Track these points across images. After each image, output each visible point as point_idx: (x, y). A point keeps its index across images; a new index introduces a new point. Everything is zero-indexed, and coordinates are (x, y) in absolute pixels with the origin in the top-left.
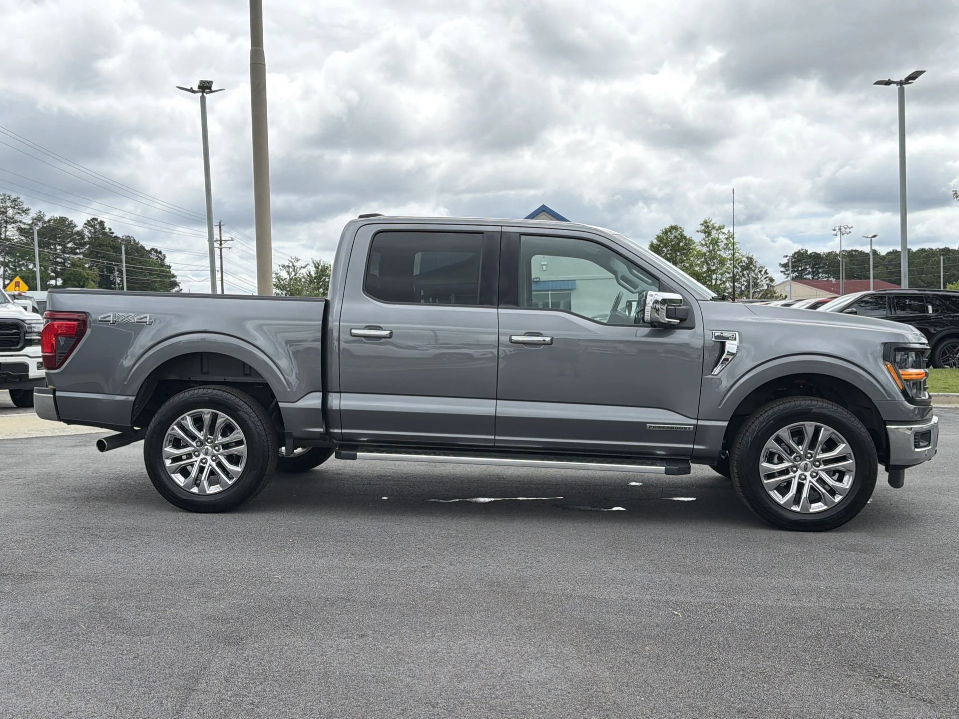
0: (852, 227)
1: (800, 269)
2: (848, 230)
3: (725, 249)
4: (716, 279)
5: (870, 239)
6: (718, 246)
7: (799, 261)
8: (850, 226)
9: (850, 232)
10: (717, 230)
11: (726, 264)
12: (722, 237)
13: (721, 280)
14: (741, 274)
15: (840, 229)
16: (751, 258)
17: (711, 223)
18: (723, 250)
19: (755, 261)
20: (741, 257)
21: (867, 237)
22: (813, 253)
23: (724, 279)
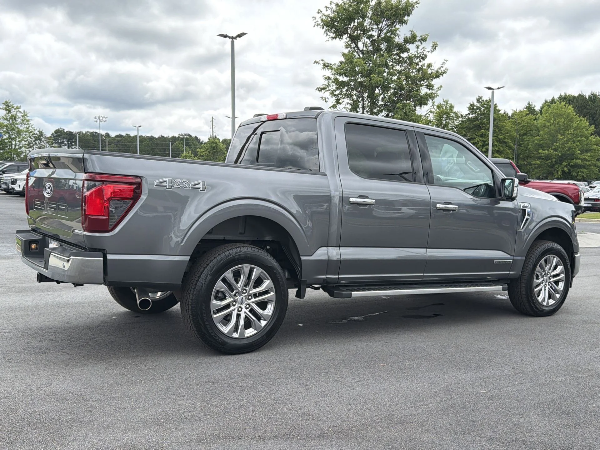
0: (107, 118)
1: (59, 141)
2: (104, 119)
3: (21, 123)
4: (15, 145)
5: (137, 128)
6: (16, 121)
7: (59, 136)
8: (106, 117)
9: (106, 121)
10: (15, 109)
11: (22, 135)
12: (19, 115)
13: (19, 146)
14: (34, 143)
15: (99, 118)
16: (41, 132)
17: (11, 104)
18: (20, 124)
19: (44, 134)
20: (33, 130)
21: (135, 127)
22: (68, 131)
23: (21, 145)
